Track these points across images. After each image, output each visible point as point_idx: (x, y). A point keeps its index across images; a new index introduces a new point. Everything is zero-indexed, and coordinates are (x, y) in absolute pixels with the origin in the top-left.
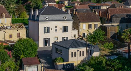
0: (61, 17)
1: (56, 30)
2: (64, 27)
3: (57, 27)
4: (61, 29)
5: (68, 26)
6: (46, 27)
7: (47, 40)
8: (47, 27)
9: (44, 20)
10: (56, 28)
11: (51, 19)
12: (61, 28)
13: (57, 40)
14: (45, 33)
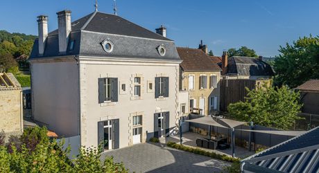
0: (150, 47)
1: (138, 91)
4: (151, 88)
5: (168, 78)
6: (105, 79)
7: (109, 126)
8: (109, 79)
9: (100, 49)
10: (137, 84)
11: (121, 49)
12: (151, 85)
13: (141, 122)
14: (101, 101)
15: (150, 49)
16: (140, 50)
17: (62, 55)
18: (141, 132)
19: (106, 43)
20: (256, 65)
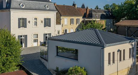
0: (42, 5)
1: (36, 24)
2: (45, 19)
3: (36, 19)
4: (42, 23)
5: (50, 19)
6: (21, 19)
7: (23, 38)
8: (23, 19)
9: (19, 7)
10: (36, 21)
11: (28, 7)
12: (42, 21)
13: (37, 37)
14: (19, 27)
15: (42, 6)
16: (37, 7)
17: (4, 9)
18: (37, 41)
19: (21, 4)
20: (105, 14)
